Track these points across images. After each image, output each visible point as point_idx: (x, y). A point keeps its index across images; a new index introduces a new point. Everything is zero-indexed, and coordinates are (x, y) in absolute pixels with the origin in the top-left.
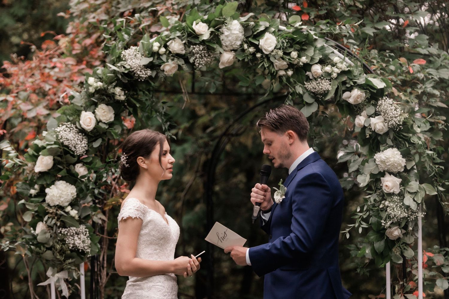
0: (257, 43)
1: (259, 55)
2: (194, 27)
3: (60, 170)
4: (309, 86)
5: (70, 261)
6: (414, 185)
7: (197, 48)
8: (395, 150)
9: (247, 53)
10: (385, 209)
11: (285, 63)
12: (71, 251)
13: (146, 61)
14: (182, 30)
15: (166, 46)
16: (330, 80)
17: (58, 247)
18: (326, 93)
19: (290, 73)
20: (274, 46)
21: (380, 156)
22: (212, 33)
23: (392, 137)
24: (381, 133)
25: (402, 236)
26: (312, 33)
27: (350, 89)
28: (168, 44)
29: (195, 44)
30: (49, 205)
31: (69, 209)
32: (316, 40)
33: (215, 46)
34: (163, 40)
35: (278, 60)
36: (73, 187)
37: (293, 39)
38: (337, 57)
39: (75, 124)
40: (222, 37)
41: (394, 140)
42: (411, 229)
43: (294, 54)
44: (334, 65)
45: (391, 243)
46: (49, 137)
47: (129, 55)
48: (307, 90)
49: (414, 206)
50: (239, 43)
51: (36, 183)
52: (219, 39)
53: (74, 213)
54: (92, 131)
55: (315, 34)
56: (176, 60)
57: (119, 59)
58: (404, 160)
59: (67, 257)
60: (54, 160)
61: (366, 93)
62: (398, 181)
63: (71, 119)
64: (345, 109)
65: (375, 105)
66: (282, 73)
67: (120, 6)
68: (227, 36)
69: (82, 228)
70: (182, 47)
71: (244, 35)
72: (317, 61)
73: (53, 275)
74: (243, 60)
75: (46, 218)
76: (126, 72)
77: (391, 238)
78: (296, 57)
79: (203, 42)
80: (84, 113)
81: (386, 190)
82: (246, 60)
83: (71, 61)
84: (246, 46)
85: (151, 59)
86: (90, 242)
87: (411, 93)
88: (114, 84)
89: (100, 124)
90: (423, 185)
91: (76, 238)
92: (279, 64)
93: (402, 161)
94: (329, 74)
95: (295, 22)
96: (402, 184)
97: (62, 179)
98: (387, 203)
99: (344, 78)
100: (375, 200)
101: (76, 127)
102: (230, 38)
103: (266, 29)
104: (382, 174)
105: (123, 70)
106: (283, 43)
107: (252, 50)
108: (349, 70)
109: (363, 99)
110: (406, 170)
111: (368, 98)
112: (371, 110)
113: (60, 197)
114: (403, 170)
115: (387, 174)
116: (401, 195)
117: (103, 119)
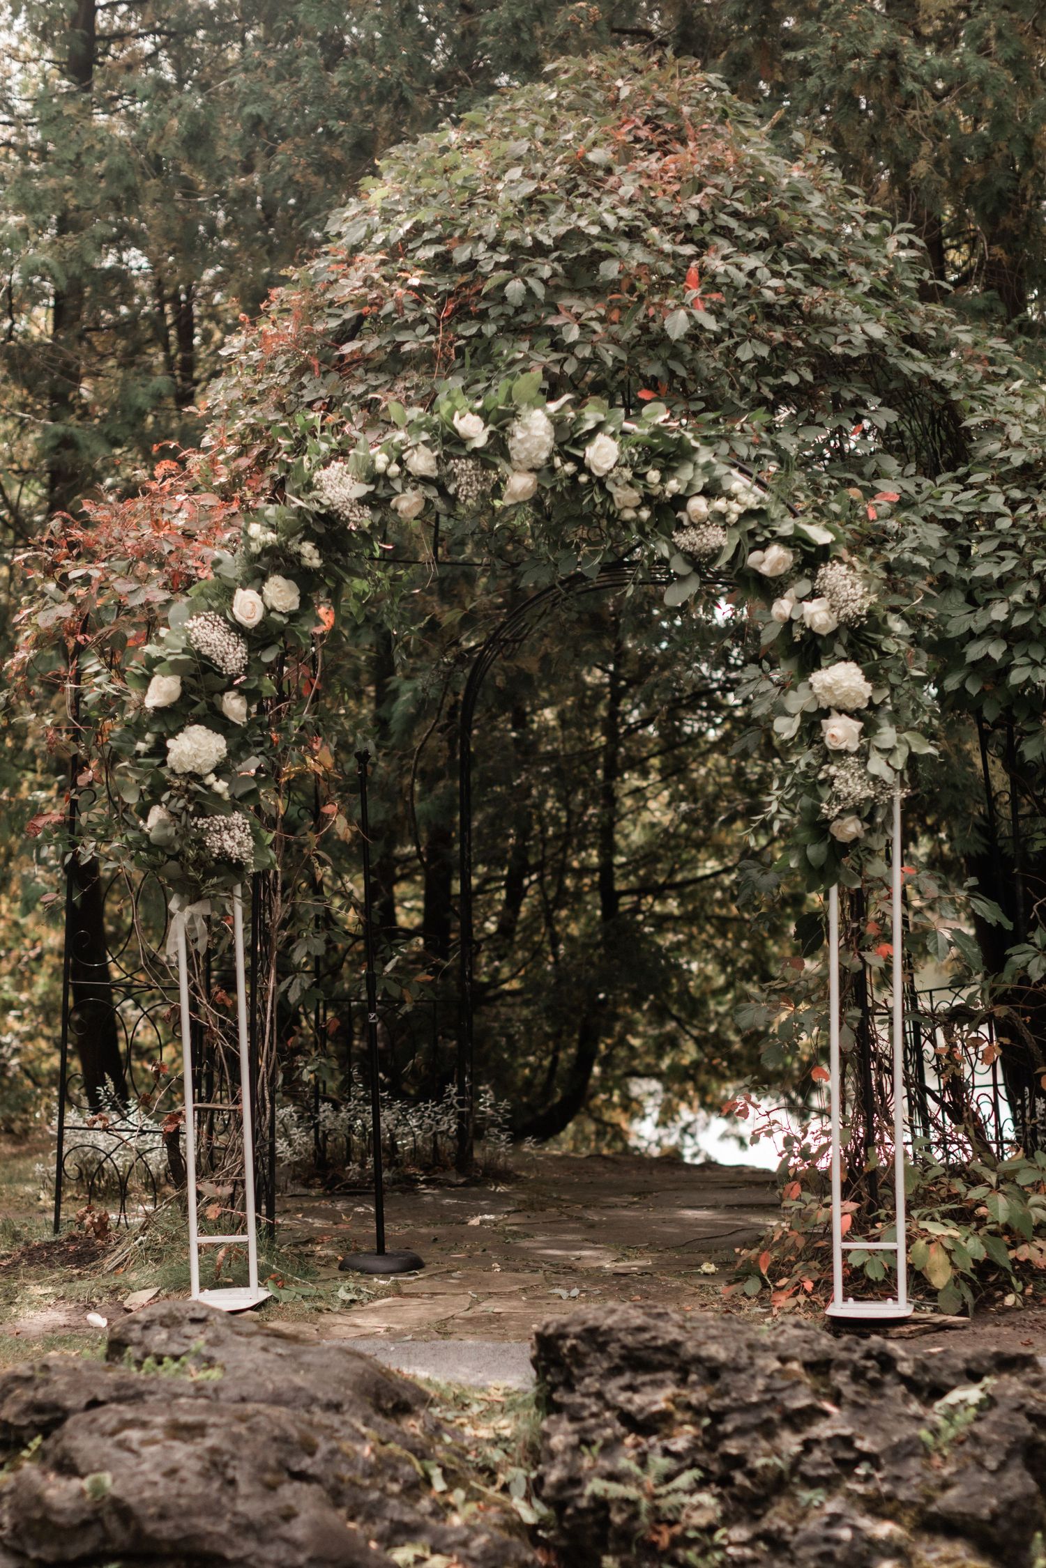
0: (580, 454)
1: (583, 478)
2: (457, 423)
3: (195, 703)
4: (682, 539)
5: (215, 880)
6: (887, 735)
7: (463, 466)
8: (852, 665)
9: (560, 475)
10: (829, 781)
11: (636, 494)
12: (215, 860)
13: (362, 490)
14: (433, 429)
15: (401, 462)
16: (724, 528)
17: (191, 853)
18: (715, 555)
19: (645, 514)
20: (614, 460)
21: (820, 678)
22: (491, 434)
23: (845, 641)
24: (824, 633)
25: (862, 835)
26: (689, 435)
27: (763, 546)
28: (405, 456)
29: (459, 457)
30: (173, 772)
31: (211, 779)
32: (695, 450)
33: (498, 461)
34: (396, 449)
35: (623, 488)
36: (220, 737)
37: (652, 448)
38: (737, 483)
39: (222, 614)
40: (511, 444)
41: (850, 646)
42: (879, 820)
43: (654, 476)
44: (731, 497)
45: (839, 850)
46: (173, 640)
47: (329, 479)
48: (677, 548)
49: (887, 775)
50: (544, 455)
51: (148, 730)
52: (505, 446)
53: (221, 786)
54: (256, 628)
55: (695, 438)
56: (421, 488)
57: (309, 486)
58: (869, 686)
59: (209, 874)
60: (183, 684)
61: (794, 553)
62: (856, 726)
63: (215, 604)
64: (752, 586)
65: (813, 578)
66: (629, 514)
67: (304, 392)
68: (521, 441)
69: (237, 818)
70: (432, 463)
71: (555, 440)
72: (699, 489)
73: (181, 909)
74: (553, 489)
75: (165, 797)
76: (323, 511)
77: (841, 838)
78: (657, 480)
79: (475, 453)
80: (239, 592)
81: (831, 744)
82: (559, 489)
83: (210, 499)
84: (558, 461)
85: (372, 488)
86: (252, 844)
87: (872, 559)
88: (300, 536)
89: (273, 615)
90: (906, 735)
91: (225, 836)
92: (626, 497)
93: (866, 689)
94: (721, 517)
95: (655, 414)
96: (864, 733)
97: (198, 721)
98: (833, 770)
99: (752, 525)
100: (808, 765)
101: (226, 621)
102: (527, 445)
103: (600, 427)
104: (825, 713)
105: (316, 506)
106: (631, 454)
107: (570, 468)
108: (761, 510)
109: (788, 565)
110: (872, 706)
111: (797, 565)
112: (804, 587)
113: (195, 756)
114: (865, 705)
115: (834, 713)
116: (863, 754)
117: (279, 605)
